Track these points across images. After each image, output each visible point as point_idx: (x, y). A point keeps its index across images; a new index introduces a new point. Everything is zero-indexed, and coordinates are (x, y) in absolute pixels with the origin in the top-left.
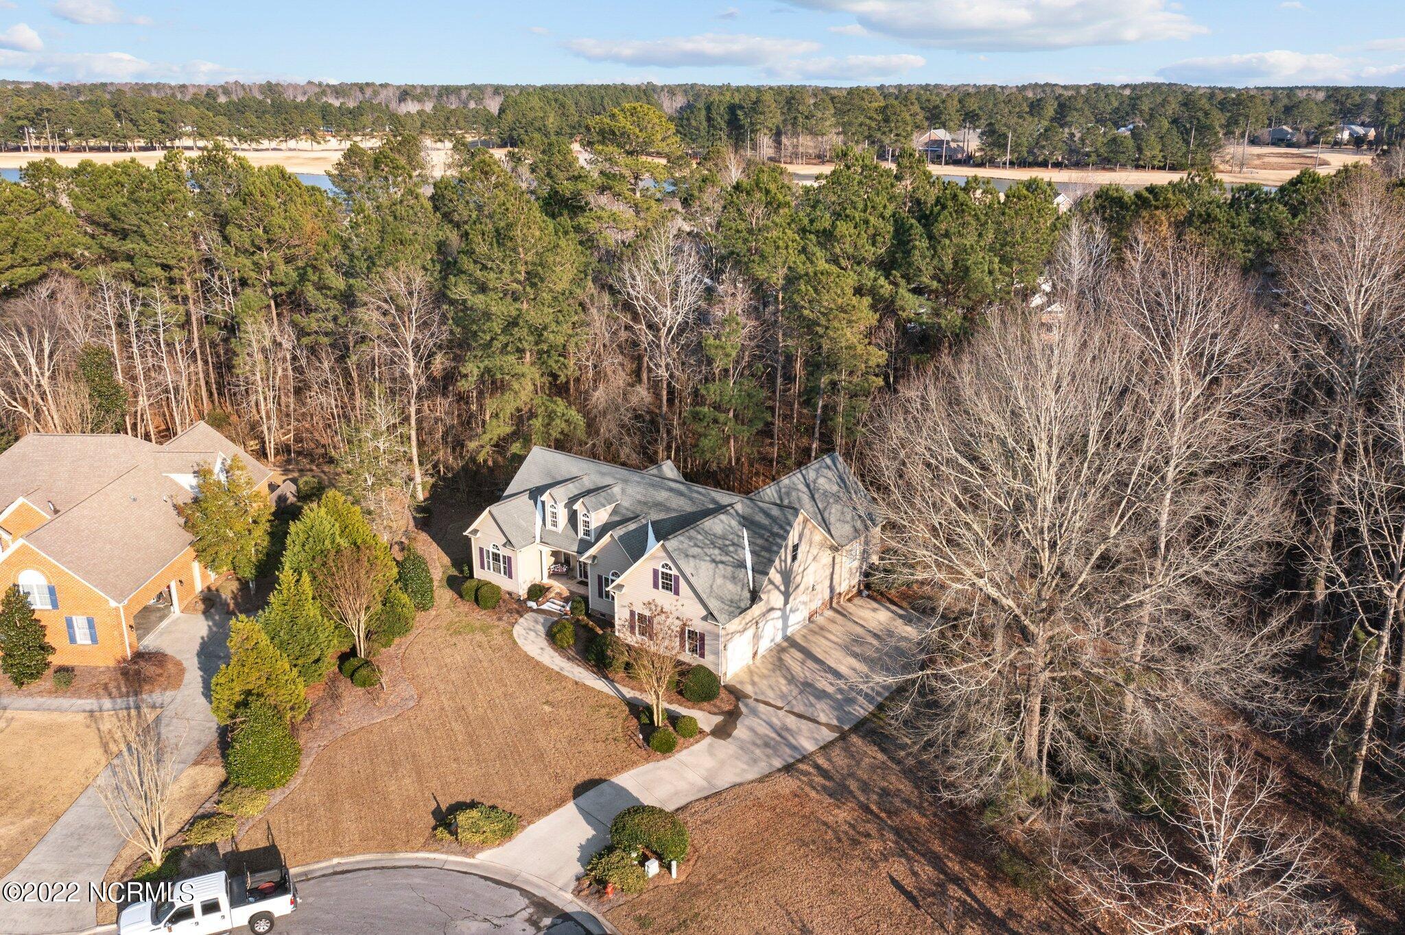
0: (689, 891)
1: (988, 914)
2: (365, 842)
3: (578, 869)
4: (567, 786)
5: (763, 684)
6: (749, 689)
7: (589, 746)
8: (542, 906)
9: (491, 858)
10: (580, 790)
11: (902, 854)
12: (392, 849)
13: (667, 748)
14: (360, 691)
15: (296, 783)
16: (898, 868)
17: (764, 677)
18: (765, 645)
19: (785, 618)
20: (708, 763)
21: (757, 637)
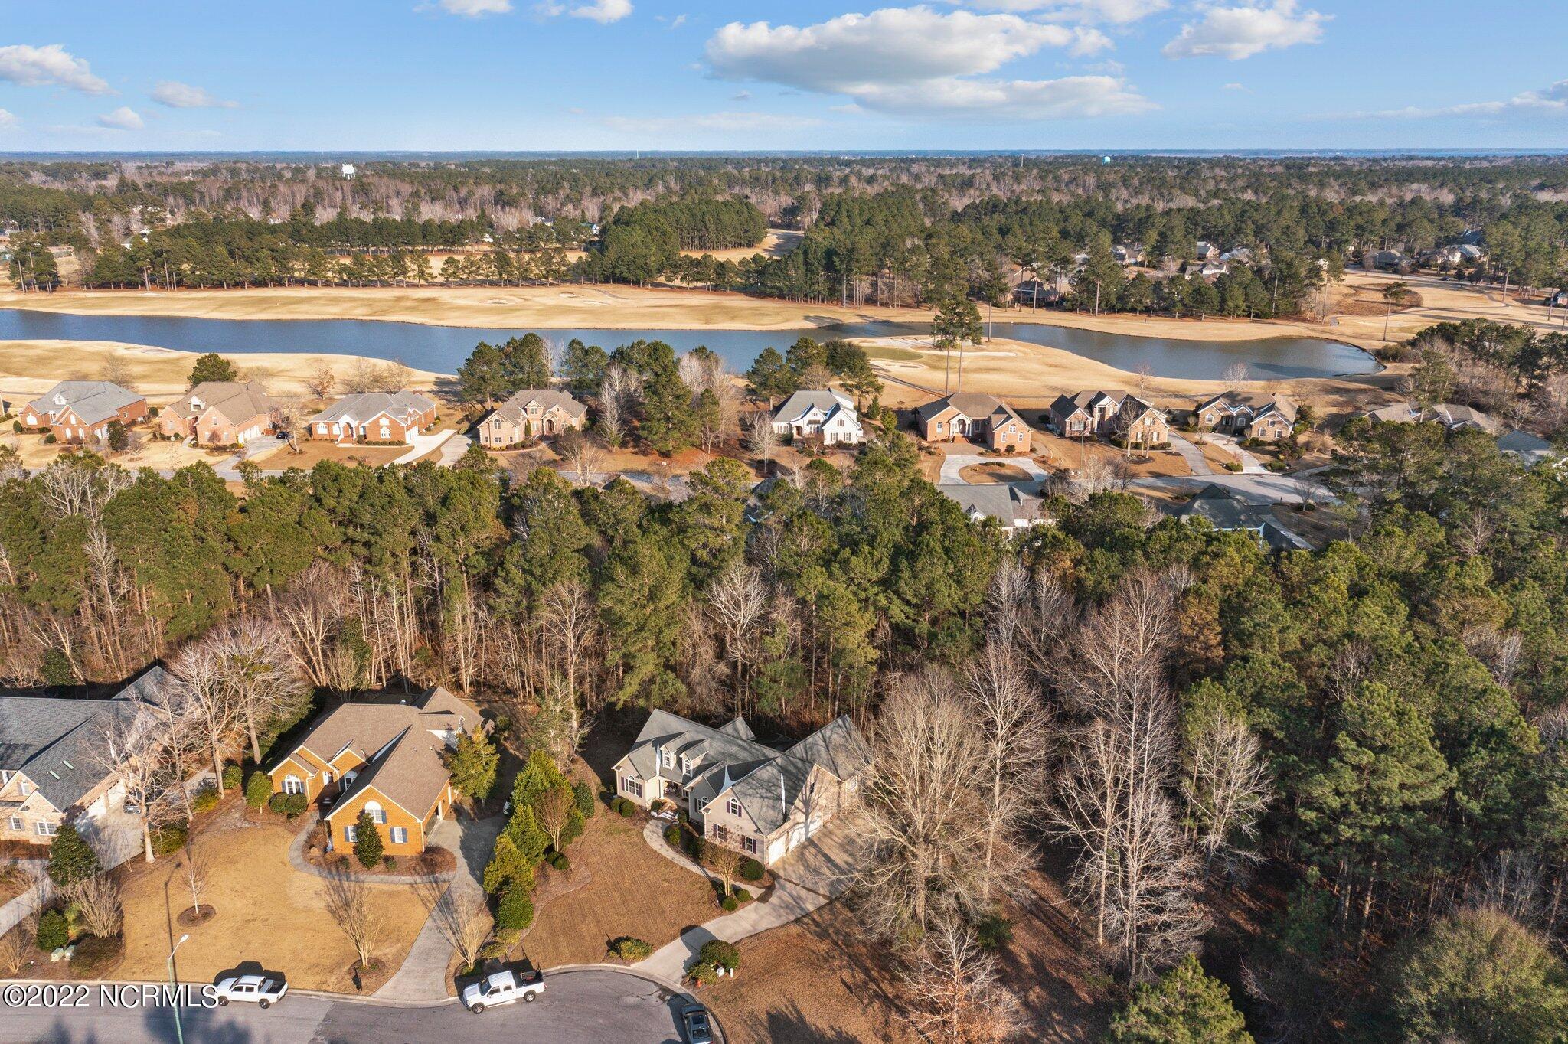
0: (739, 983)
1: (886, 996)
2: (573, 958)
3: (684, 973)
4: (677, 929)
5: (790, 869)
6: (781, 873)
7: (689, 907)
8: (666, 990)
9: (638, 966)
10: (684, 931)
11: (850, 967)
12: (588, 962)
13: (732, 908)
14: (559, 872)
15: (532, 926)
16: (846, 974)
17: (791, 865)
18: (793, 844)
19: (807, 827)
20: (753, 916)
21: (788, 841)
